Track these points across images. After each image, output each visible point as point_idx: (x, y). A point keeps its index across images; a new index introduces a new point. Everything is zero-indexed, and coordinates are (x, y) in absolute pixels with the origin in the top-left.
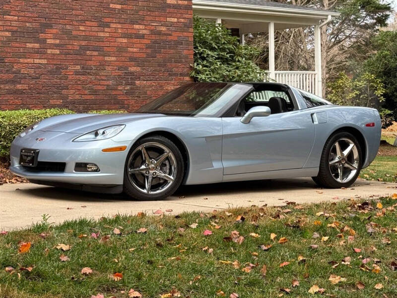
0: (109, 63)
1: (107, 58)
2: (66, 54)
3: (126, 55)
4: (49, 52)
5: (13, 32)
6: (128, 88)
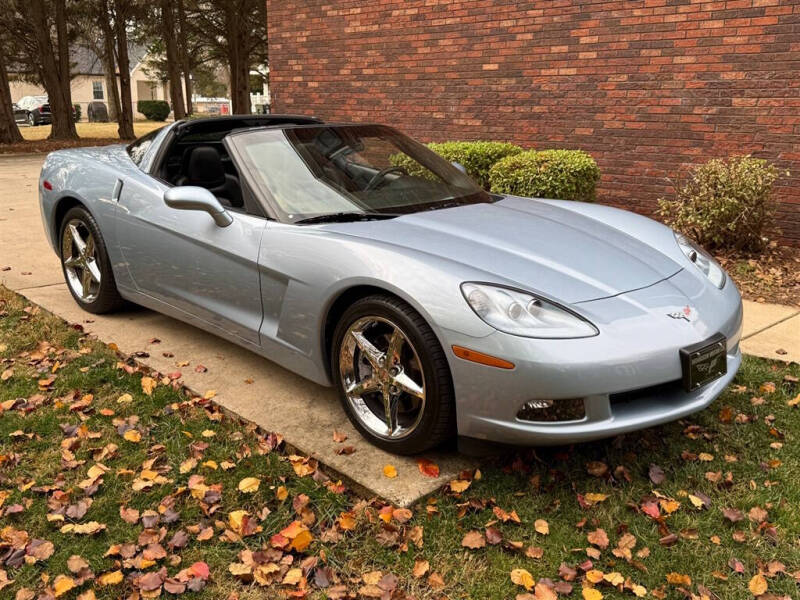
0: (682, 68)
2: (608, 58)
3: (716, 52)
4: (581, 57)
5: (535, 32)
6: (714, 110)
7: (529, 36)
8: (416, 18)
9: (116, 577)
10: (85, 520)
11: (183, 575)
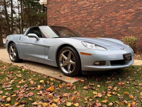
1: (118, 22)
2: (106, 23)
3: (125, 20)
4: (101, 23)
6: (125, 30)
7: (92, 20)
8: (73, 19)
9: (15, 95)
10: (10, 88)
11: (28, 94)
